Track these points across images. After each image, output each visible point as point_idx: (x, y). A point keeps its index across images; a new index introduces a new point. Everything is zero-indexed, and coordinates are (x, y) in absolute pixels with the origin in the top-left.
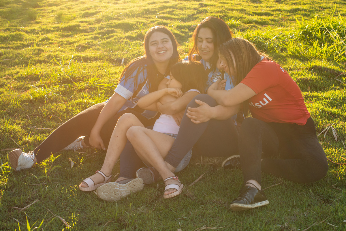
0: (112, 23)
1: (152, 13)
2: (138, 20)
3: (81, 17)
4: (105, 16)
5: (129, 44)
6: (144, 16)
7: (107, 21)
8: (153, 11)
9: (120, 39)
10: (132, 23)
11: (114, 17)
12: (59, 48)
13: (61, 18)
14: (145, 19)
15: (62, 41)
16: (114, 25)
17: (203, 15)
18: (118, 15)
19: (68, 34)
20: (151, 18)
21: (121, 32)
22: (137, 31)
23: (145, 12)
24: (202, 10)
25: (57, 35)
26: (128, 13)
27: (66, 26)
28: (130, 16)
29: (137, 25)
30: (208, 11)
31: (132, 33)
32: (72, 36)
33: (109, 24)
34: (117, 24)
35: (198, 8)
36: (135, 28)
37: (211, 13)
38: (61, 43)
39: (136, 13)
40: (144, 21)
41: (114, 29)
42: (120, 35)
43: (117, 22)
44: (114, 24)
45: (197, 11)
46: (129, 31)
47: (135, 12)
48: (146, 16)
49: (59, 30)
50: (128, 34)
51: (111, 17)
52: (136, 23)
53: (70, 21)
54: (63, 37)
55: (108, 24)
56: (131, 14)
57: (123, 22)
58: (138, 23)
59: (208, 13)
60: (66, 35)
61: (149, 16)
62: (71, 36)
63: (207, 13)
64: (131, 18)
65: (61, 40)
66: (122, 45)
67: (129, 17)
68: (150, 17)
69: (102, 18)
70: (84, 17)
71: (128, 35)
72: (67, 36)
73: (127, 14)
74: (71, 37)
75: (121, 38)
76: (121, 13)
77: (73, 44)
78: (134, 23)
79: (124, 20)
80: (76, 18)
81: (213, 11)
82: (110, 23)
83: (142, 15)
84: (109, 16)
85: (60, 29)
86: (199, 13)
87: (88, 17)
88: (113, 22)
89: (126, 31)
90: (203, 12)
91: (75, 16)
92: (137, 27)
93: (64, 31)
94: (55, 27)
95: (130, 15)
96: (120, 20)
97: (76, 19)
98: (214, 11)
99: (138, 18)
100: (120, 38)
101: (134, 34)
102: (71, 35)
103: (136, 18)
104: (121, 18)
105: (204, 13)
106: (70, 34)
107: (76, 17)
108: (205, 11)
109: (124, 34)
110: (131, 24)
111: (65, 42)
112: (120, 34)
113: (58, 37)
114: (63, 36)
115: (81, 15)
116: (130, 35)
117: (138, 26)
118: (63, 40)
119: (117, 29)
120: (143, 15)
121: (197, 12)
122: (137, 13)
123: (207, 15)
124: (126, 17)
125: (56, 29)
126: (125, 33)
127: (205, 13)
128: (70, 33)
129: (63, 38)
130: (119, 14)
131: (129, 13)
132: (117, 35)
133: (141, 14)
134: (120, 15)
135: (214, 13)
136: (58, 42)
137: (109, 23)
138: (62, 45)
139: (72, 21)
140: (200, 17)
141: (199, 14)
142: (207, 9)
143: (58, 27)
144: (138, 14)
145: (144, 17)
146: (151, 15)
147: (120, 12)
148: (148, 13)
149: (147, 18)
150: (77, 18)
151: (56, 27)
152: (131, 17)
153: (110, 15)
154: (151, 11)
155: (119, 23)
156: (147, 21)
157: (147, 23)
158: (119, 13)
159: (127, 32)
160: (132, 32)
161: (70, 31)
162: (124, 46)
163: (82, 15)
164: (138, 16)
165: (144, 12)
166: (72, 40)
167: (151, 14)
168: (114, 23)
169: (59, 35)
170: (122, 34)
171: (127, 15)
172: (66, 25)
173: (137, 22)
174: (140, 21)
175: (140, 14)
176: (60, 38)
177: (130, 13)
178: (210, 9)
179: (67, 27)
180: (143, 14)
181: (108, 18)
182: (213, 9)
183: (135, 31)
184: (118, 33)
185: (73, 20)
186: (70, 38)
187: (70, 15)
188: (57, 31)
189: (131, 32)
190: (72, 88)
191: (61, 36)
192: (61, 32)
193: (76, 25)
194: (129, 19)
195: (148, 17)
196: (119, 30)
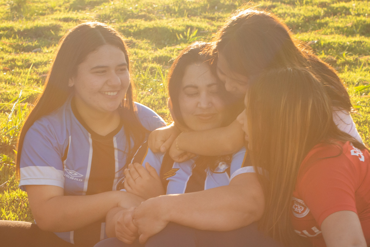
0: (131, 27)
1: (226, 9)
2: (190, 23)
3: (68, 10)
4: (119, 9)
5: (159, 74)
6: (205, 15)
7: (122, 21)
8: (228, 5)
9: (142, 62)
10: (175, 28)
11: (140, 14)
12: (5, 73)
13: (22, 10)
14: (208, 20)
15: (13, 60)
16: (136, 30)
17: (339, 18)
18: (148, 10)
19: (30, 44)
20: (220, 19)
21: (147, 46)
22: (184, 46)
23: (209, 5)
24: (337, 8)
25: (5, 47)
26: (171, 5)
27: (29, 27)
28: (175, 13)
29: (185, 33)
30: (351, 10)
31: (171, 51)
32: (39, 49)
33: (124, 27)
34: (142, 28)
35: (329, 4)
36: (181, 39)
37: (359, 15)
38: (9, 65)
39: (190, 7)
40: (204, 24)
41: (134, 40)
42: (142, 53)
43: (143, 24)
44: (134, 28)
45: (325, 9)
46: (165, 46)
47: (188, 6)
48: (211, 15)
49: (13, 36)
50: (161, 52)
51: (132, 13)
52: (184, 28)
53: (42, 17)
54: (18, 51)
55: (121, 27)
56: (177, 9)
57: (155, 25)
58: (189, 30)
59: (350, 16)
60: (27, 47)
61: (216, 14)
62: (35, 50)
63: (347, 16)
64: (177, 17)
65: (10, 57)
66: (144, 75)
67: (173, 15)
68: (218, 18)
69: (111, 15)
70: (74, 10)
71: (161, 54)
72: (28, 49)
73: (168, 7)
74: (36, 52)
75: (145, 60)
76: (157, 6)
77: (37, 68)
78: (180, 29)
79: (158, 21)
80: (56, 10)
81: (362, 12)
82: (127, 26)
83: (201, 12)
84: (129, 11)
85: (15, 33)
86: (331, 15)
87: (83, 9)
88: (133, 24)
89: (160, 44)
90: (339, 12)
91: (55, 7)
92: (185, 37)
93: (22, 38)
94: (6, 27)
95: (175, 10)
96: (151, 19)
97: (55, 13)
98: (364, 11)
99: (193, 18)
100: (142, 59)
101: (175, 53)
102: (36, 47)
103: (186, 18)
104: (154, 16)
105: (341, 15)
106: (34, 45)
107: (57, 8)
108: (344, 11)
109: (153, 51)
110: (173, 30)
111: (19, 61)
112: (146, 52)
113: (7, 49)
114: (19, 49)
115: (68, 5)
116: (166, 54)
117: (188, 35)
118: (17, 57)
119: (139, 41)
120: (205, 13)
121: (325, 11)
122: (193, 6)
123: (348, 19)
124: (165, 14)
125: (6, 32)
126: (155, 50)
127: (343, 15)
128: (36, 43)
129: (18, 53)
130: (150, 8)
131: (174, 5)
132: (136, 54)
133: (199, 11)
134: (154, 8)
135: (364, 16)
136: (5, 60)
137: (125, 24)
138: (12, 68)
139: (46, 16)
140: (331, 24)
141: (329, 17)
142: (350, 7)
143: (11, 29)
144: (194, 8)
145: (205, 17)
146: (222, 12)
147: (154, 4)
148: (216, 7)
149: (212, 19)
150: (58, 12)
151: (7, 29)
152: (177, 15)
153: (131, 8)
154: (223, 4)
155: (147, 26)
156: (209, 26)
157: (209, 29)
158: (152, 6)
159: (161, 48)
160: (172, 48)
161: (37, 38)
162: (146, 78)
163: (71, 5)
164: (192, 13)
165: (207, 5)
166: (35, 58)
167: (222, 10)
168: (136, 26)
169: (11, 46)
170: (149, 52)
171: (169, 11)
172: (30, 25)
173: (188, 27)
174: (194, 24)
175: (197, 9)
176: (10, 53)
177: (176, 5)
178: (356, 6)
179: (32, 29)
180: (204, 9)
181: (125, 14)
182: (364, 8)
183: (178, 47)
184: (141, 49)
185: (48, 14)
186: (34, 53)
187: (44, 4)
188: (8, 37)
189: (168, 48)
190: (12, 165)
191: (14, 48)
192: (15, 40)
193: (50, 25)
194: (170, 20)
195: (214, 16)
196: (143, 43)
